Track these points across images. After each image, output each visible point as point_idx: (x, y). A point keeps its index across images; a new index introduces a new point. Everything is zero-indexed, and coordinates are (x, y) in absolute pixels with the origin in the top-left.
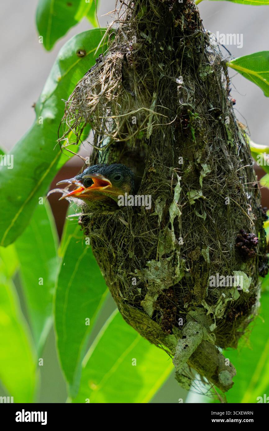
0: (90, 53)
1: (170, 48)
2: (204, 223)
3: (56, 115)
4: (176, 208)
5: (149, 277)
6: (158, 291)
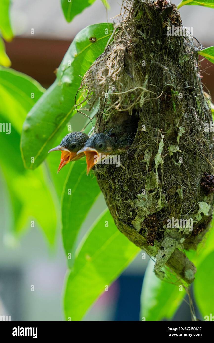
0: (99, 40)
1: (158, 42)
2: (179, 168)
3: (73, 81)
4: (160, 159)
5: (139, 205)
6: (145, 216)
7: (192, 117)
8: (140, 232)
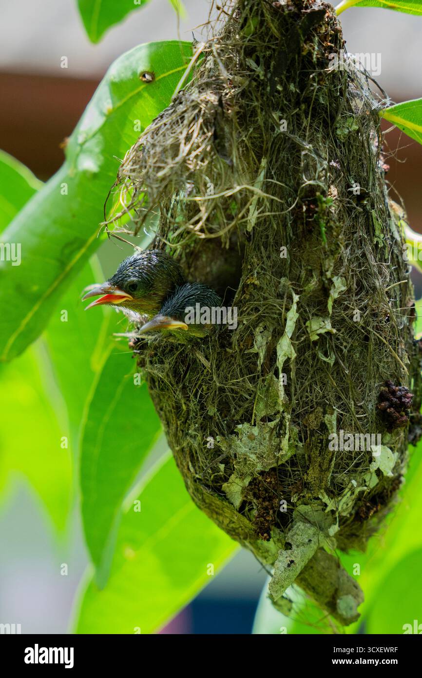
0: (162, 78)
1: (292, 87)
2: (330, 370)
3: (101, 167)
5: (239, 450)
6: (251, 473)
7: (361, 257)
8: (241, 510)
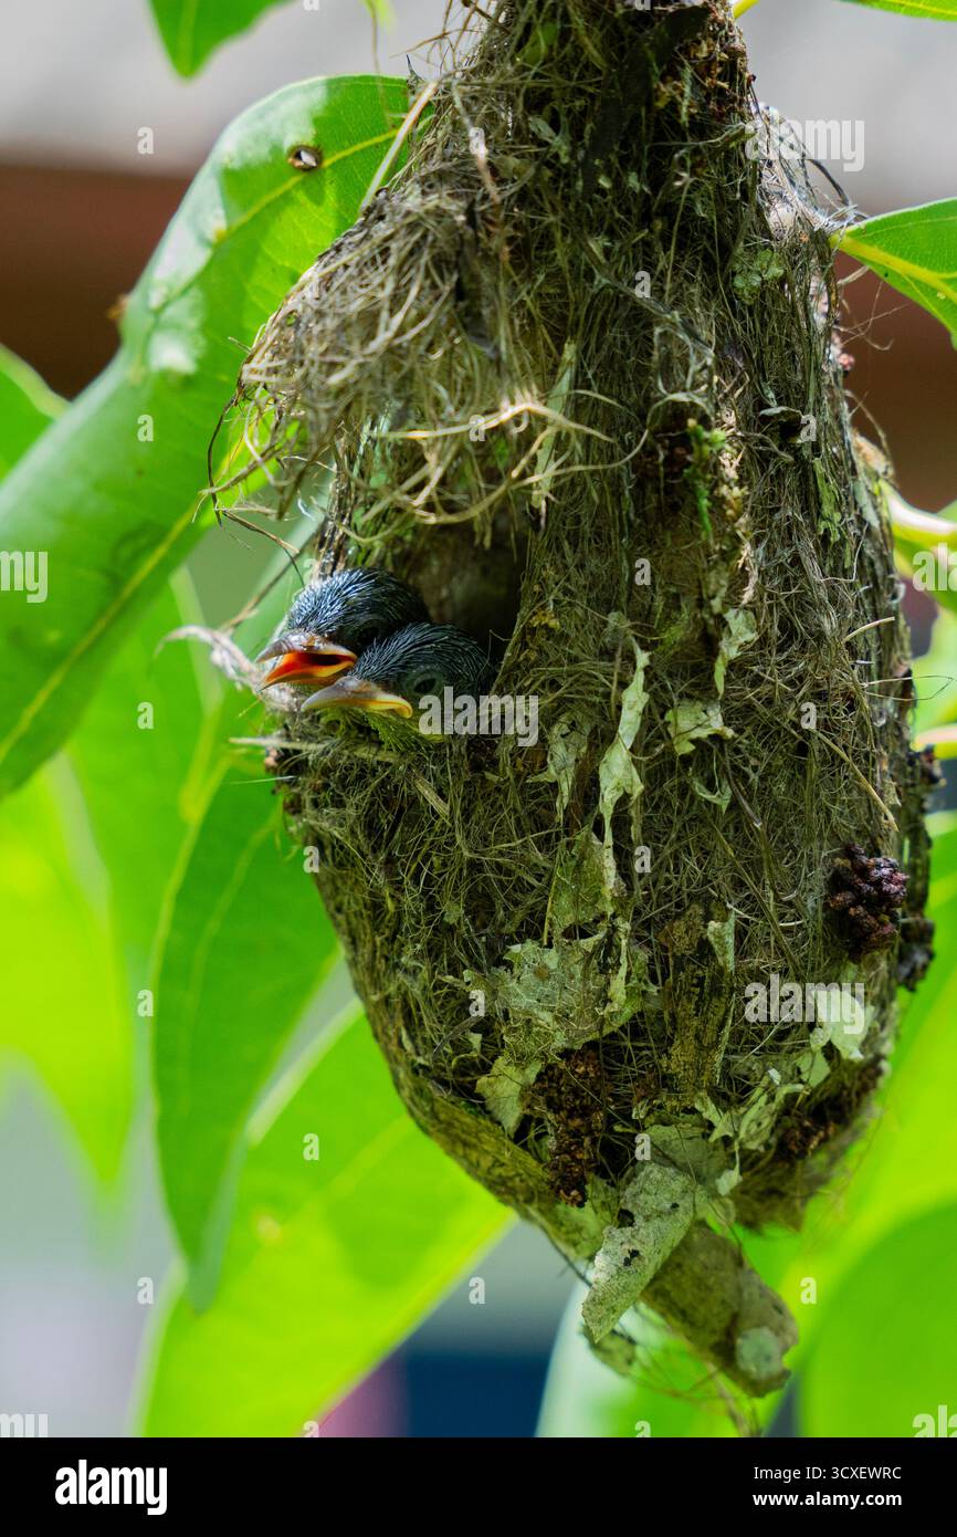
0: (339, 161)
1: (633, 181)
2: (721, 820)
3: (201, 363)
4: (626, 768)
5: (513, 1002)
6: (542, 1053)
7: (791, 564)
8: (520, 1136)
